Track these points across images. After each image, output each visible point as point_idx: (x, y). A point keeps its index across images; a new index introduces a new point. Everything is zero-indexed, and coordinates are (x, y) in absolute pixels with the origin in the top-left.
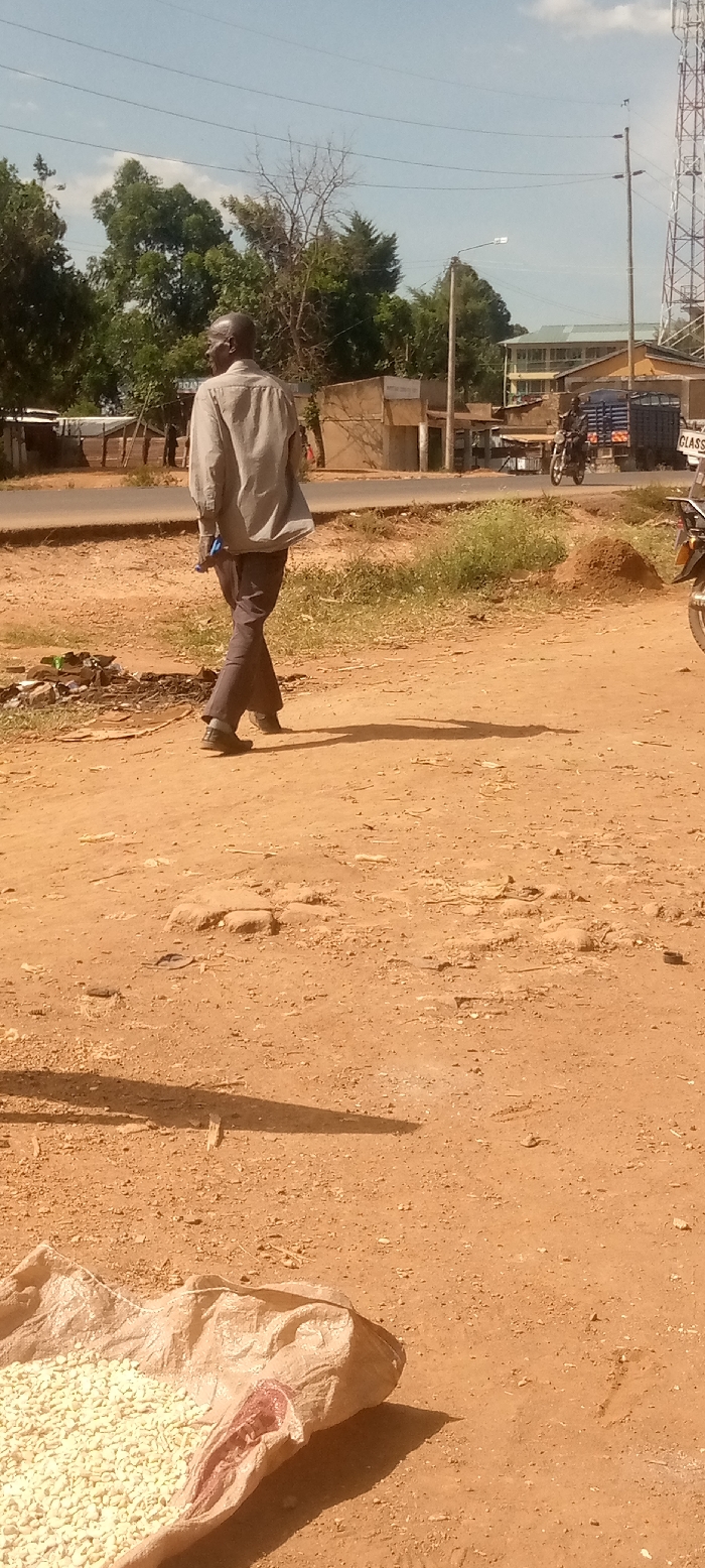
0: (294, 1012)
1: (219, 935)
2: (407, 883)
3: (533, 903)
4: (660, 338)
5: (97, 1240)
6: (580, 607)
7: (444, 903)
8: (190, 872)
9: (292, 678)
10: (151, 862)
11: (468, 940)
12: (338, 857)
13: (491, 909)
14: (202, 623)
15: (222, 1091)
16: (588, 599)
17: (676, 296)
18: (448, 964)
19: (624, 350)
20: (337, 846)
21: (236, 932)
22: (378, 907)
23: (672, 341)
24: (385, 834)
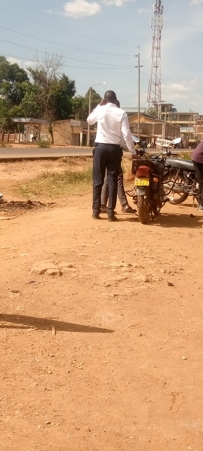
0: (70, 298)
1: (45, 275)
2: (95, 262)
3: (130, 268)
4: (146, 112)
5: (26, 361)
6: (130, 186)
7: (106, 268)
8: (34, 258)
9: (52, 204)
10: (22, 255)
11: (114, 279)
12: (75, 254)
13: (119, 270)
14: (24, 187)
15: (54, 319)
17: (151, 101)
18: (110, 285)
19: (137, 115)
20: (74, 251)
21: (50, 275)
22: (88, 269)
23: (150, 113)
24: (86, 248)
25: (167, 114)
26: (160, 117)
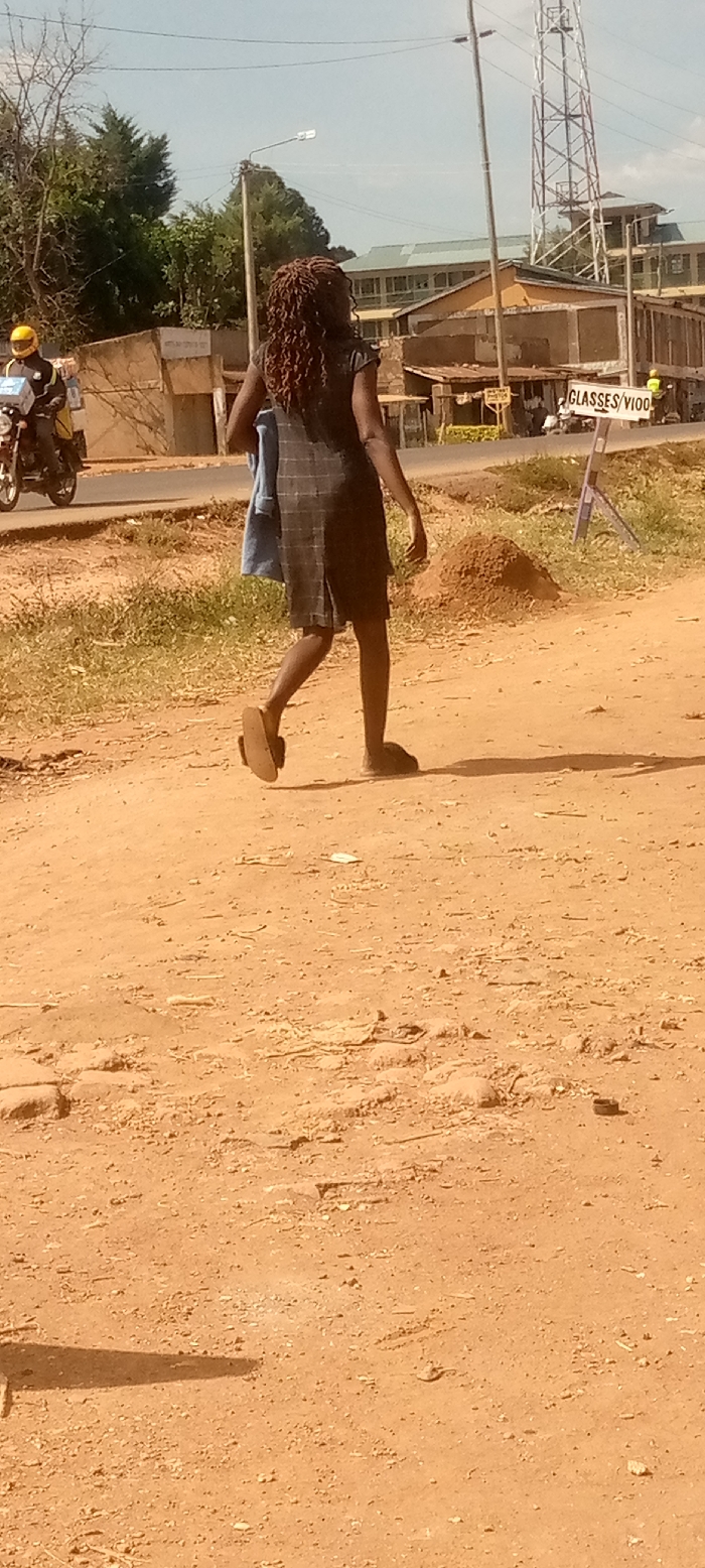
0: (98, 1222)
2: (240, 1031)
3: (413, 1045)
4: (533, 254)
6: (451, 631)
7: (292, 1056)
9: (62, 757)
11: (328, 1104)
12: (144, 1003)
13: (357, 1058)
15: (7, 1339)
16: (461, 619)
17: (551, 197)
18: (304, 1140)
19: (485, 274)
20: (141, 988)
21: (10, 1117)
22: (203, 1068)
23: (550, 257)
24: (206, 965)
25: (633, 258)
26: (600, 270)
